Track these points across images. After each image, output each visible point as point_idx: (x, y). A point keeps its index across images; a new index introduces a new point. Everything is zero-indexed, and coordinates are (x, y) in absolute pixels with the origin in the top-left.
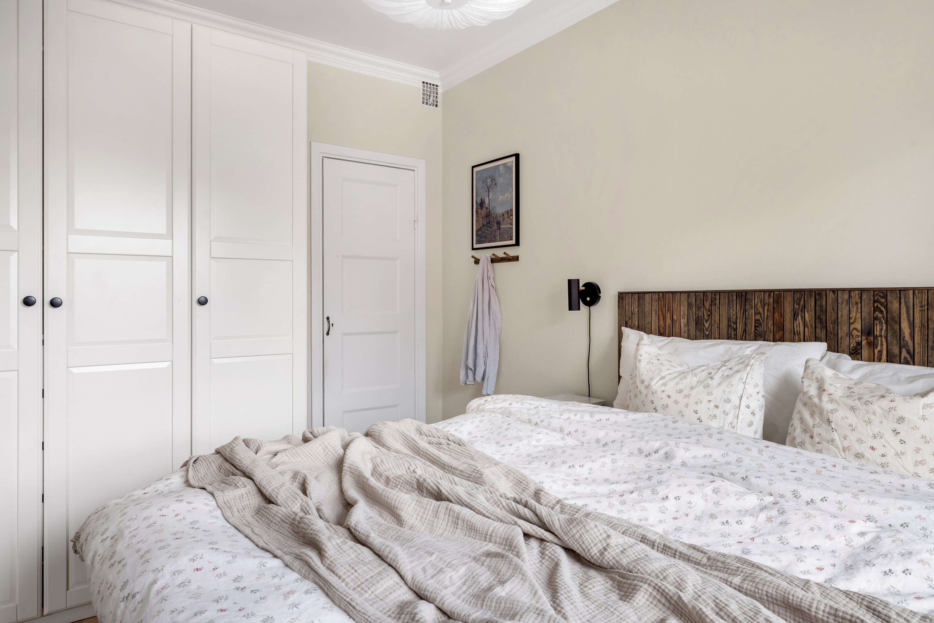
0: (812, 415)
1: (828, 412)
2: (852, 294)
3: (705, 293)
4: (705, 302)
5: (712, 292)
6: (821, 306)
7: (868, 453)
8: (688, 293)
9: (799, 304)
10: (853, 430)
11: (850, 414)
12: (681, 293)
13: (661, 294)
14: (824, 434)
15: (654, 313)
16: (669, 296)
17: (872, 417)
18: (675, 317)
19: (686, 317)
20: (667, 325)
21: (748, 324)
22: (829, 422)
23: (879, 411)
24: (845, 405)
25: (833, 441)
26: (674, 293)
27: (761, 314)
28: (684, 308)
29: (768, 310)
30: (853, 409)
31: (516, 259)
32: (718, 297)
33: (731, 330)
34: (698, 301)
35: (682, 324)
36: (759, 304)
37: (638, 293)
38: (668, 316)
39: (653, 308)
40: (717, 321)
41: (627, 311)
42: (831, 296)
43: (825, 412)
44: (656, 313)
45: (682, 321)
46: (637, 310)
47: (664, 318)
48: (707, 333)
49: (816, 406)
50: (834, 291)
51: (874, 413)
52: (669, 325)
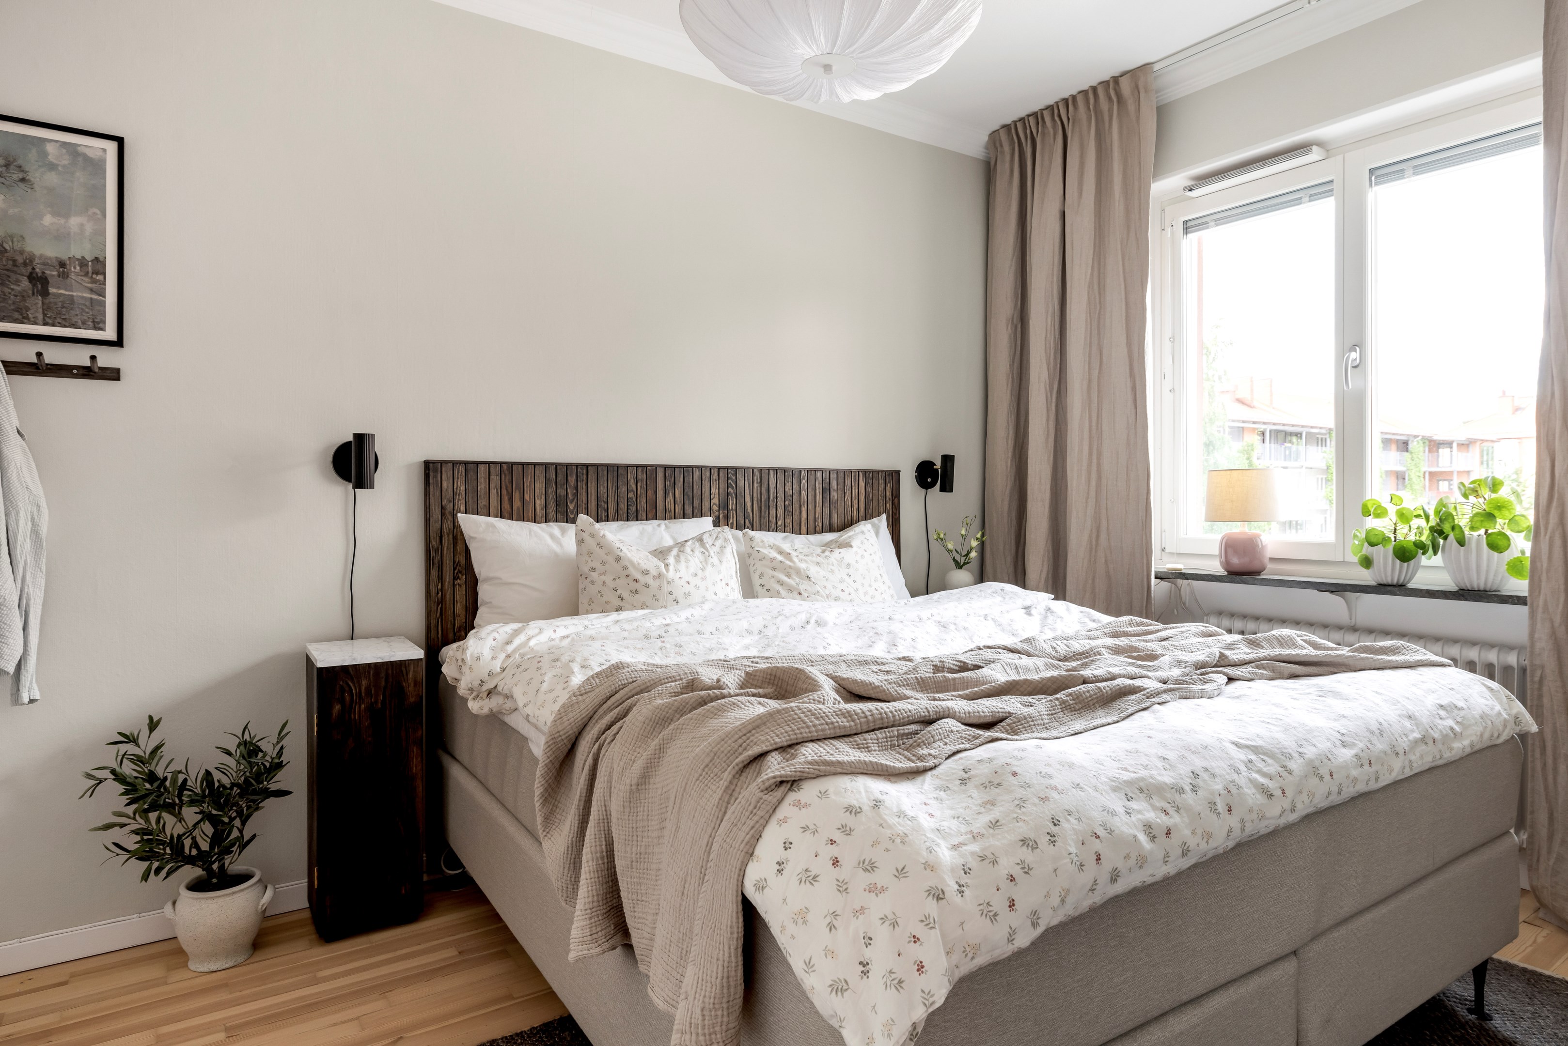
0: (789, 575)
1: (804, 570)
2: (712, 471)
3: (568, 466)
4: (569, 478)
5: (578, 465)
6: (689, 483)
7: (841, 594)
8: (546, 466)
9: (670, 481)
10: (827, 580)
11: (817, 568)
12: (535, 465)
13: (505, 466)
14: (809, 588)
15: (493, 492)
16: (517, 469)
17: (832, 567)
18: (527, 497)
19: (543, 497)
20: (515, 508)
21: (620, 503)
22: (809, 578)
23: (835, 562)
24: (812, 562)
25: (818, 592)
26: (523, 464)
27: (634, 492)
28: (540, 486)
29: (641, 487)
30: (818, 564)
31: (113, 375)
32: (585, 471)
33: (601, 511)
34: (559, 476)
35: (537, 506)
36: (632, 480)
37: (466, 463)
38: (517, 496)
39: (493, 485)
40: (585, 501)
41: (444, 490)
42: (697, 473)
43: (802, 571)
44: (497, 493)
45: (538, 502)
46: (463, 488)
47: (511, 499)
48: (572, 516)
49: (790, 567)
50: (701, 468)
51: (833, 565)
52: (518, 509)
